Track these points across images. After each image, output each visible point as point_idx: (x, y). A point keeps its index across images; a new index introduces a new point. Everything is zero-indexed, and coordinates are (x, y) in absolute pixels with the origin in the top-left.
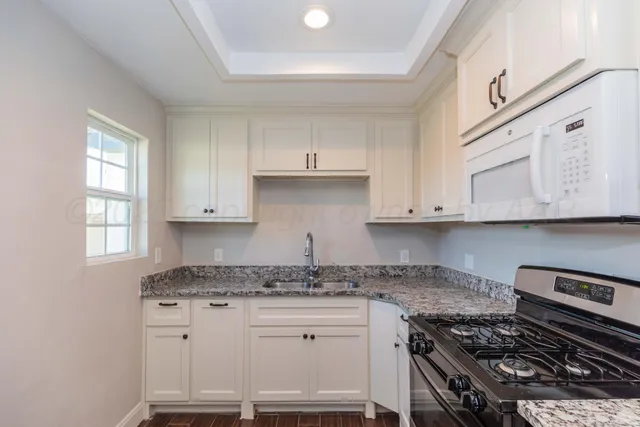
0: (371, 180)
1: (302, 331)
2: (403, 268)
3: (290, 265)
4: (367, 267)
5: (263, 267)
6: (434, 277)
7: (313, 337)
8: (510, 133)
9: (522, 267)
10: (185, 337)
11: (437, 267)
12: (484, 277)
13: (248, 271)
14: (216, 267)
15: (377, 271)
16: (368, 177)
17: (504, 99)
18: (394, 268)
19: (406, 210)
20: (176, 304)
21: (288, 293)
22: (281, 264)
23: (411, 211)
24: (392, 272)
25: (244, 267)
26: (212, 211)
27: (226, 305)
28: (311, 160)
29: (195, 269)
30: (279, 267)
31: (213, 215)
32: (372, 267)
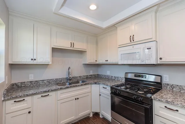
0: (87, 52)
1: (74, 98)
2: (91, 75)
3: (61, 78)
4: (83, 76)
5: (51, 80)
6: (98, 77)
7: (78, 99)
8: (133, 47)
9: (126, 73)
10: (29, 112)
11: (98, 74)
12: (113, 76)
13: (45, 82)
14: (31, 82)
15: (86, 77)
16: (86, 51)
17: (133, 41)
18: (90, 75)
19: (95, 60)
20: (24, 100)
21: (71, 86)
22: (58, 78)
23: (96, 61)
24: (89, 77)
25: (44, 80)
26: (35, 60)
27: (48, 95)
28: (72, 45)
29: (19, 84)
30: (57, 79)
31: (34, 61)
32: (84, 76)
